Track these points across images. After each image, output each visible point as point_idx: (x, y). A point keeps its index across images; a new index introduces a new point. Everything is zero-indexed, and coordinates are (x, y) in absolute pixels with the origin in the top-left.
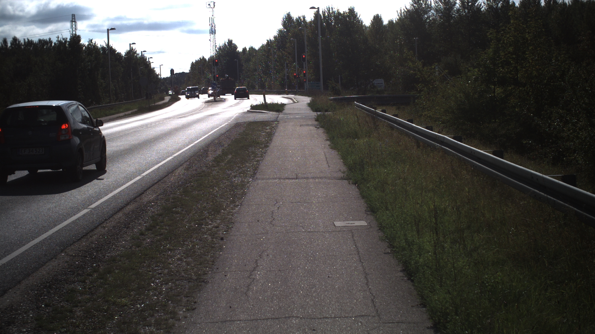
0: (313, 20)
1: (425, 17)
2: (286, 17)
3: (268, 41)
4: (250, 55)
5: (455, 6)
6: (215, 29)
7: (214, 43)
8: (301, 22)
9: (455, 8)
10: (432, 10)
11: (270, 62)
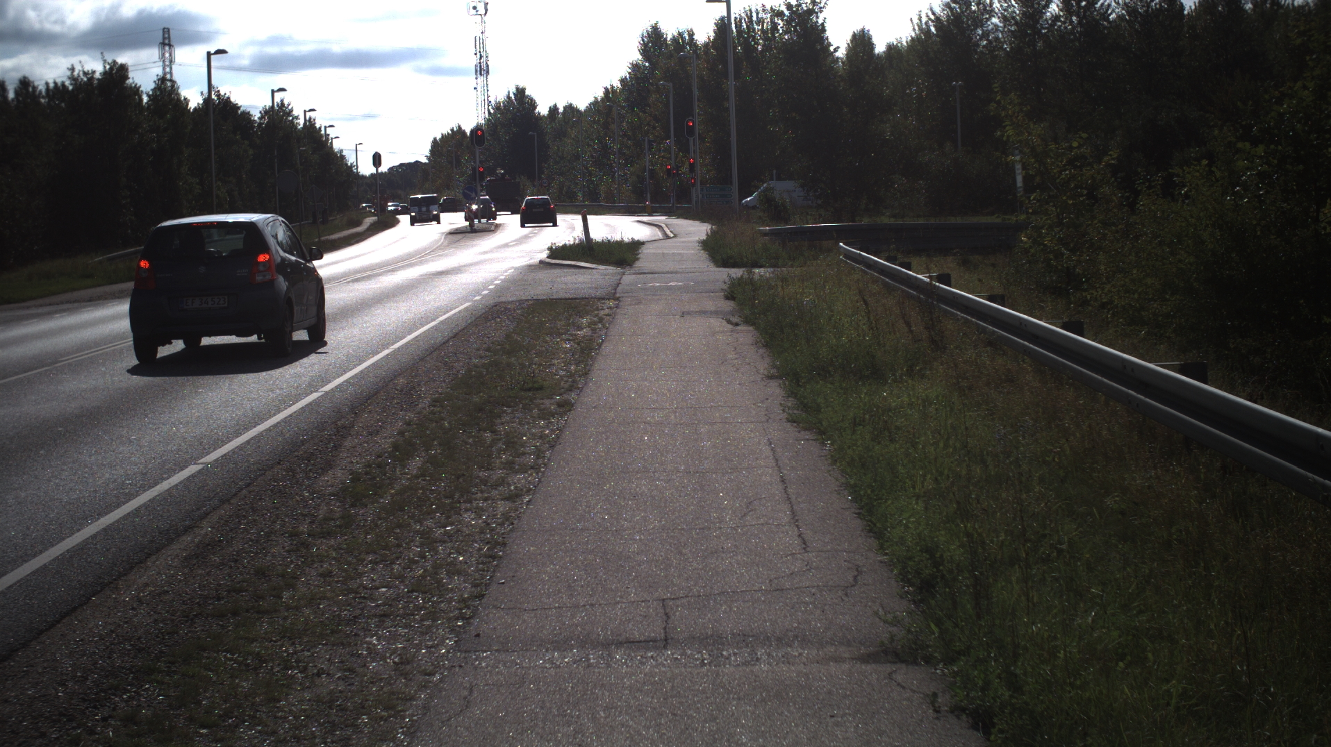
0: (712, 38)
1: (978, 35)
2: (648, 34)
3: (606, 89)
4: (565, 121)
5: (1048, 7)
6: (486, 63)
7: (486, 95)
8: (684, 42)
9: (1048, 14)
10: (994, 16)
11: (610, 137)
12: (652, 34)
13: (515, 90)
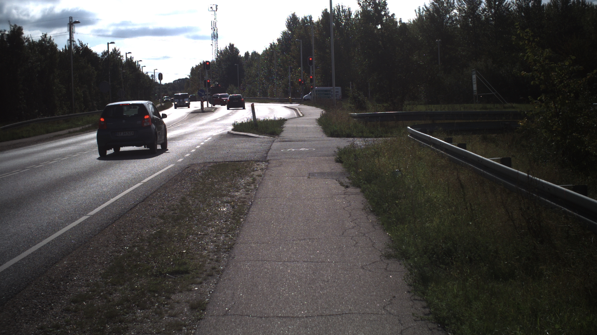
0: (320, 19)
1: (447, 18)
2: (290, 18)
3: (271, 44)
4: (252, 60)
5: (481, 5)
6: (217, 33)
7: (216, 47)
8: (308, 21)
9: (481, 8)
10: (455, 9)
11: (272, 66)
12: (292, 18)
13: (229, 45)
